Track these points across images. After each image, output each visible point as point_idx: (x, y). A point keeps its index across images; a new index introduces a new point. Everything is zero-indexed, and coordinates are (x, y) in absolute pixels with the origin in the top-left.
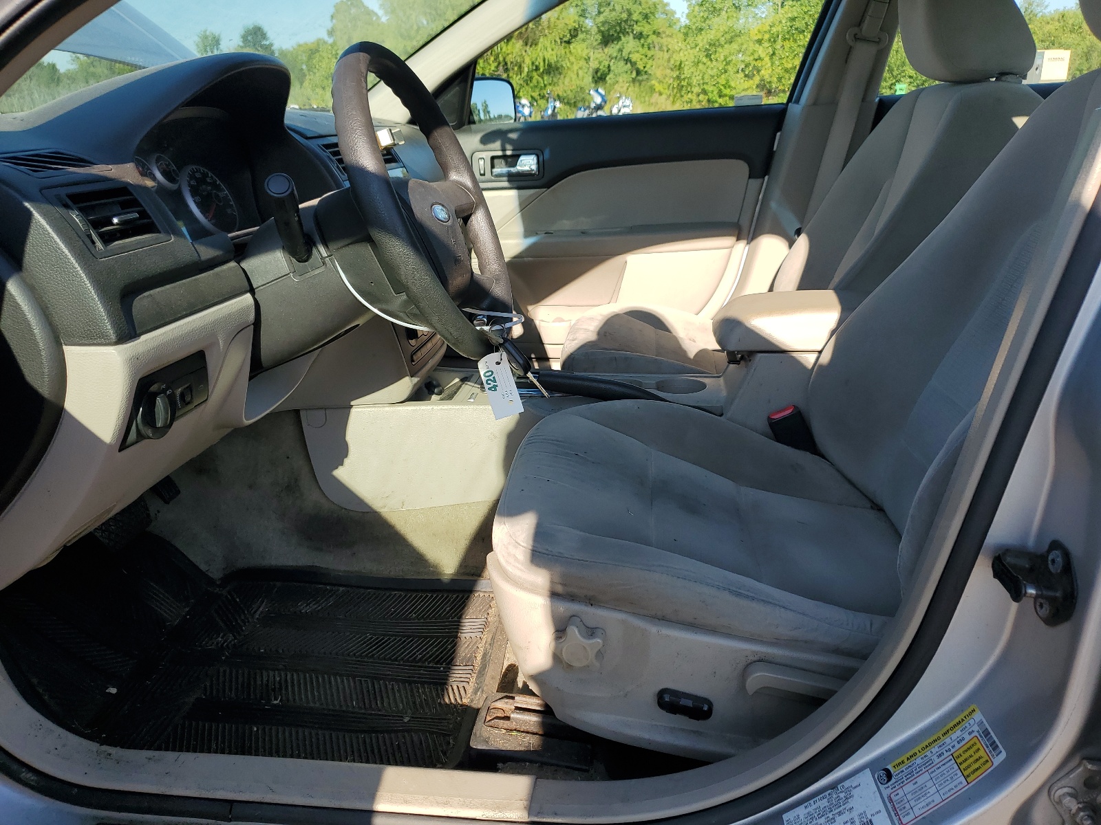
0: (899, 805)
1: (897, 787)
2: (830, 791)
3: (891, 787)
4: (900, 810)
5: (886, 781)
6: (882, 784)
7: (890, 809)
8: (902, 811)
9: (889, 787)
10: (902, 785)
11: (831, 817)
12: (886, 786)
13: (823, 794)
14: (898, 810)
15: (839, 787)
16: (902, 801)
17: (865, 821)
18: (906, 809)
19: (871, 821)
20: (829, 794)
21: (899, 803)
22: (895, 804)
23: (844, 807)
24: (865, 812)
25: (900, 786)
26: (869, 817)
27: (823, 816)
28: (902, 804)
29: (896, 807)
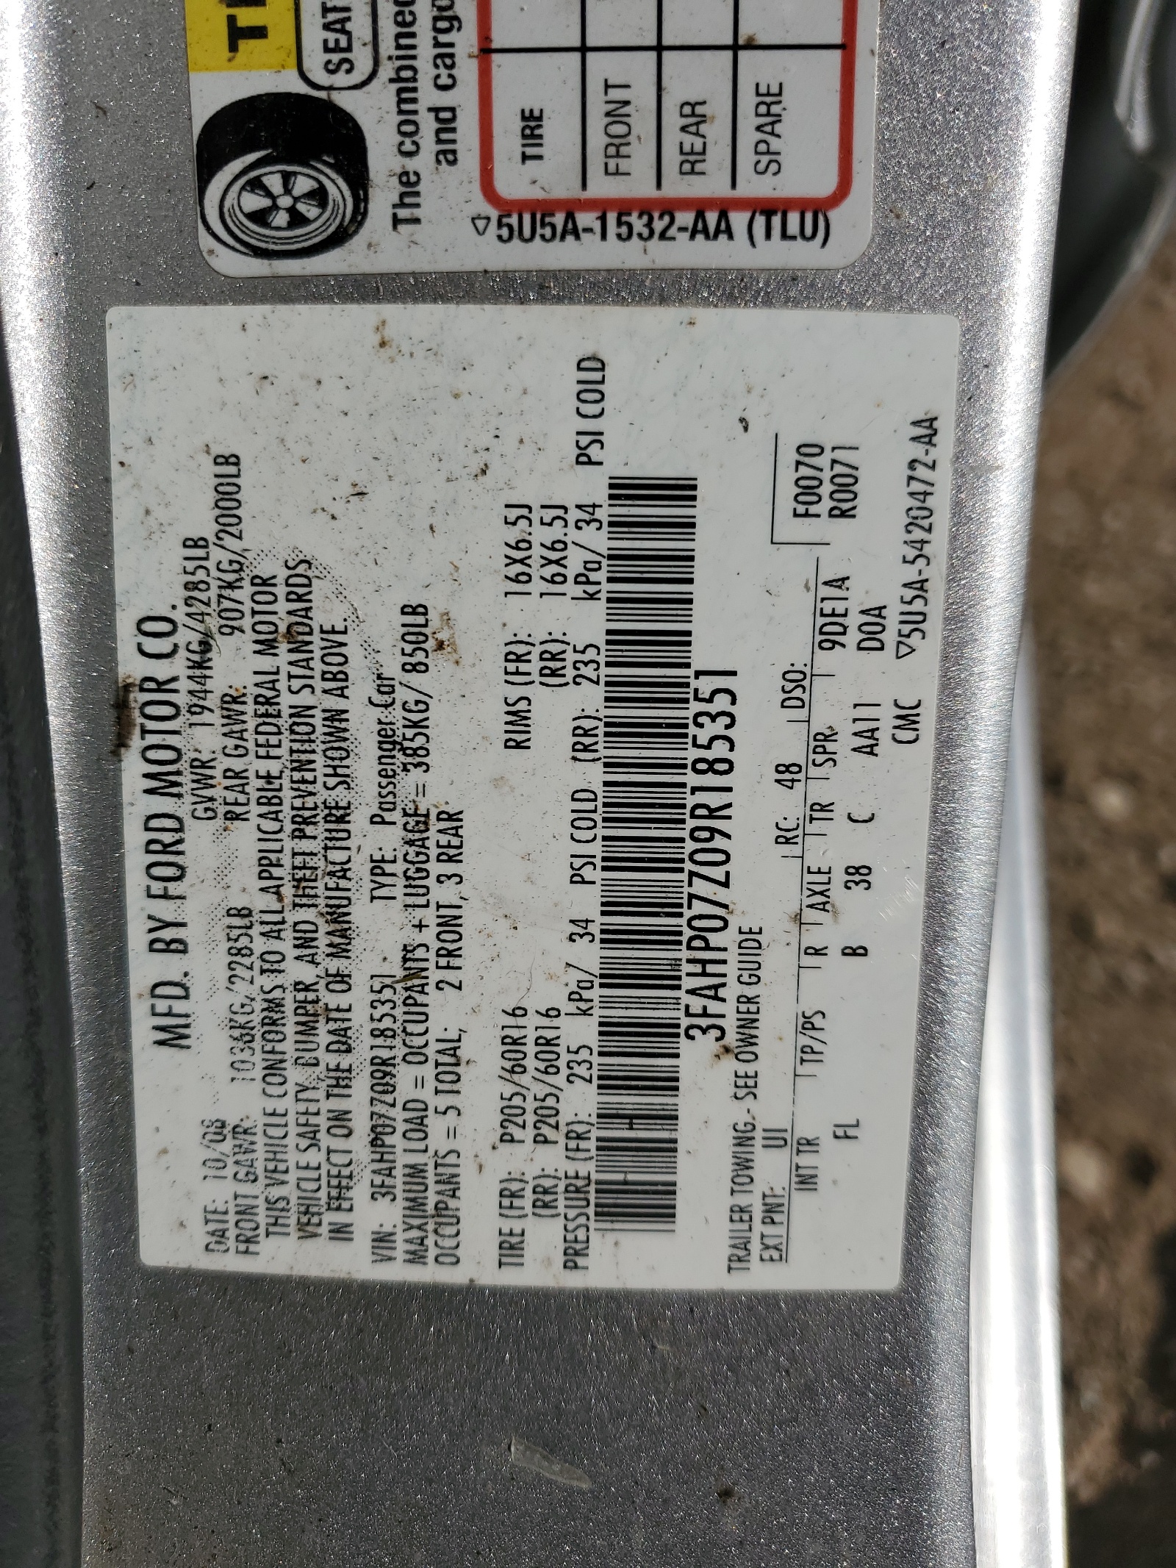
0: (640, 157)
1: (465, 98)
2: (133, 769)
3: (423, 163)
4: (692, 162)
5: (338, 189)
6: (339, 238)
7: (629, 255)
8: (718, 155)
9: (409, 183)
10: (465, 41)
11: (390, 839)
12: (382, 198)
13: (134, 836)
14: (676, 187)
15: (131, 666)
16: (617, 113)
17: (599, 540)
18: (719, 107)
19: (622, 489)
20: (162, 784)
21: (617, 147)
22: (602, 187)
23: (361, 687)
24: (520, 512)
25: (467, 70)
26: (593, 486)
27: (338, 916)
28: (643, 124)
29: (639, 185)
